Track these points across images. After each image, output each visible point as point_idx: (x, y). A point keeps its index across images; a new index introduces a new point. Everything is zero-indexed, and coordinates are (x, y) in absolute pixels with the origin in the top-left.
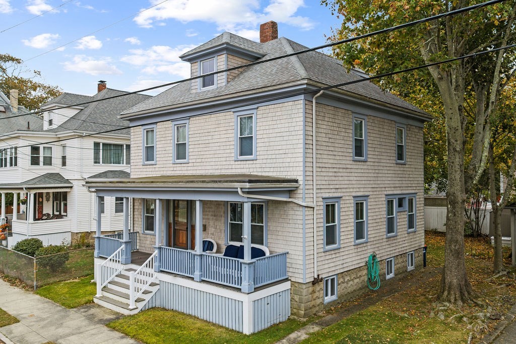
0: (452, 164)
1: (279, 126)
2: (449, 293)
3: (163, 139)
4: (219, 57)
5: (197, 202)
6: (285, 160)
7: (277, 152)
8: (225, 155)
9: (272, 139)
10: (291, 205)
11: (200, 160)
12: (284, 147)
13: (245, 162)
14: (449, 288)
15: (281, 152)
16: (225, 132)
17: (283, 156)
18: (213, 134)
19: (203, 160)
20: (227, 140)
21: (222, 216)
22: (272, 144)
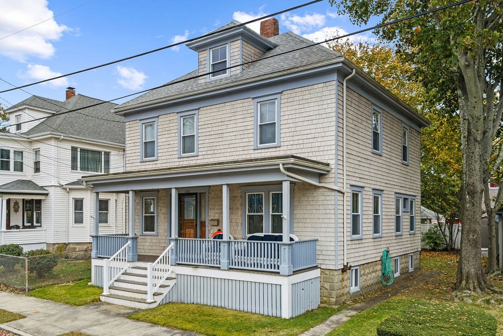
0: (471, 154)
1: (307, 110)
2: (467, 282)
3: (166, 133)
4: (232, 44)
5: (223, 186)
6: (314, 145)
7: (304, 137)
8: (242, 145)
9: (298, 124)
10: (321, 190)
11: (212, 152)
12: (313, 131)
13: (266, 150)
14: (467, 277)
15: (309, 136)
16: (242, 120)
17: (312, 140)
18: (228, 123)
19: (216, 152)
20: (245, 128)
21: (238, 209)
22: (298, 129)
